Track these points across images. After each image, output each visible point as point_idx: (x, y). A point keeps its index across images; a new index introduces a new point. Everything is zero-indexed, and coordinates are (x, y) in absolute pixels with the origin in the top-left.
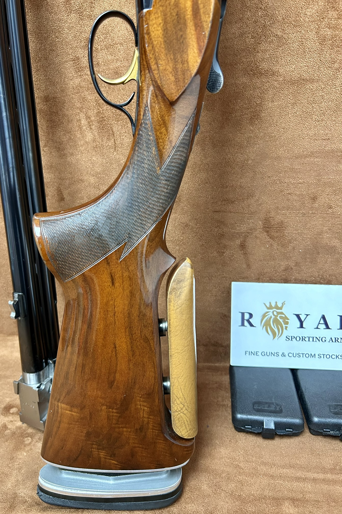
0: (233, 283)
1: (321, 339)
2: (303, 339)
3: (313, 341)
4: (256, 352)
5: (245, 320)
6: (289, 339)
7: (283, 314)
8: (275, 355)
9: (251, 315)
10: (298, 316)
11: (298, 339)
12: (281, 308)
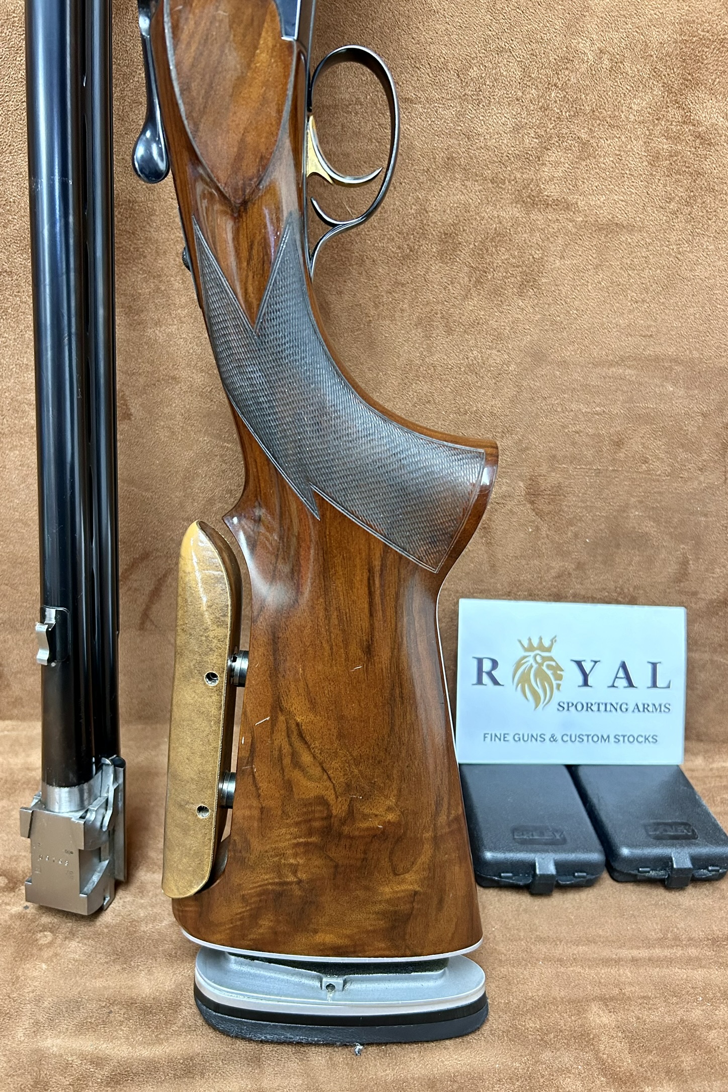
0: (462, 602)
1: (619, 708)
2: (588, 707)
3: (606, 710)
4: (504, 734)
5: (484, 674)
6: (564, 708)
7: (554, 660)
8: (539, 739)
9: (495, 664)
10: (579, 664)
11: (579, 707)
12: (549, 650)
